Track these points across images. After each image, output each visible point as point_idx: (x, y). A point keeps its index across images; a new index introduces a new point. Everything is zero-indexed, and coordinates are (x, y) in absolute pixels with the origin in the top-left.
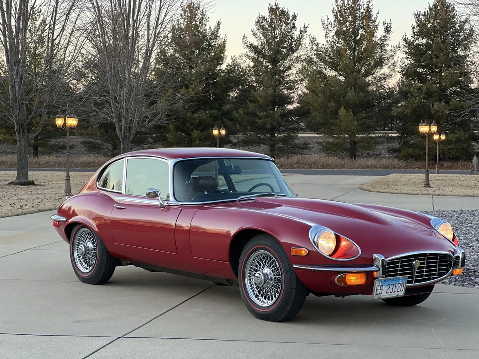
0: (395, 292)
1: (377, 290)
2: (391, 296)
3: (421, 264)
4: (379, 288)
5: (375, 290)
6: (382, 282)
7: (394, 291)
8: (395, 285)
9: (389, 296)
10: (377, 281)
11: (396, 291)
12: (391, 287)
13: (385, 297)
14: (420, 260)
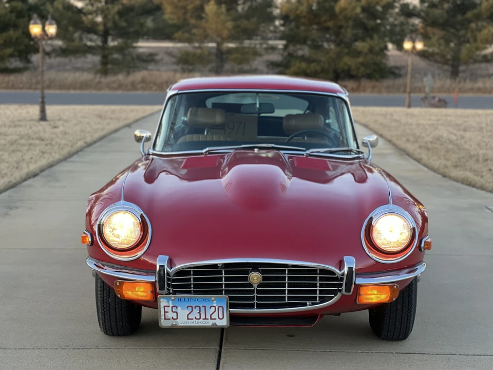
0: (205, 319)
1: (165, 312)
3: (264, 279)
4: (169, 309)
5: (162, 313)
6: (173, 300)
7: (203, 316)
8: (203, 309)
10: (163, 298)
12: (196, 311)
13: (185, 325)
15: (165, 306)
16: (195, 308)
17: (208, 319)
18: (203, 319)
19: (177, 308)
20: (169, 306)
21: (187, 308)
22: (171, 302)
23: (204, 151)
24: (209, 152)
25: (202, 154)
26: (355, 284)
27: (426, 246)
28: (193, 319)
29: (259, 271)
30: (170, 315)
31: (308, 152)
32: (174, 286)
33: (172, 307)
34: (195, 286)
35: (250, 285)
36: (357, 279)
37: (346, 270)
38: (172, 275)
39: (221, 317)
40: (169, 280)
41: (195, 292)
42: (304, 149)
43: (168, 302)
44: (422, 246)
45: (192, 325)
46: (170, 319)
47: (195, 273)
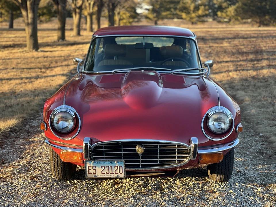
0: (112, 173)
1: (89, 170)
2: (108, 176)
3: (146, 150)
9: (106, 176)
11: (114, 172)
14: (144, 146)
15: (88, 166)
16: (106, 167)
17: (114, 173)
18: (111, 173)
19: (96, 167)
20: (91, 166)
21: (102, 167)
22: (92, 164)
23: (113, 71)
24: (116, 72)
25: (112, 73)
26: (198, 153)
27: (239, 130)
28: (105, 173)
29: (142, 146)
30: (92, 171)
31: (173, 72)
32: (94, 155)
33: (93, 167)
34: (106, 155)
35: (138, 154)
36: (199, 150)
37: (192, 145)
38: (92, 148)
39: (121, 172)
40: (90, 151)
41: (106, 158)
42: (171, 70)
43: (90, 164)
44: (237, 129)
45: (104, 177)
46: (92, 173)
47: (106, 147)
